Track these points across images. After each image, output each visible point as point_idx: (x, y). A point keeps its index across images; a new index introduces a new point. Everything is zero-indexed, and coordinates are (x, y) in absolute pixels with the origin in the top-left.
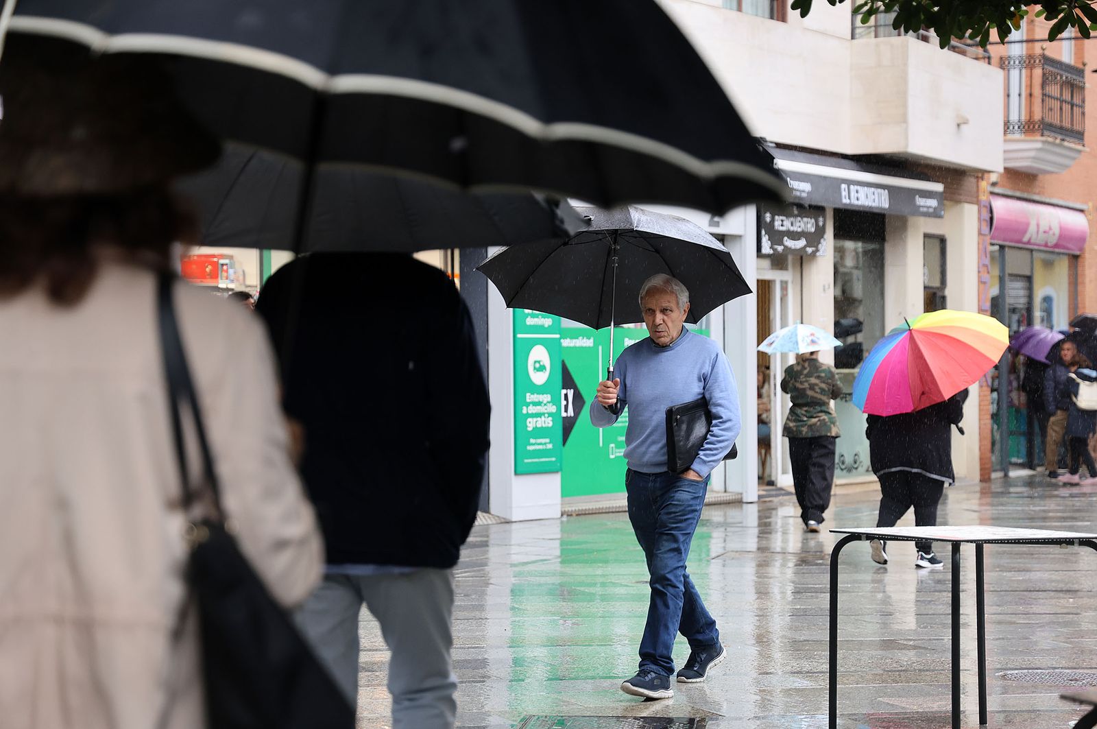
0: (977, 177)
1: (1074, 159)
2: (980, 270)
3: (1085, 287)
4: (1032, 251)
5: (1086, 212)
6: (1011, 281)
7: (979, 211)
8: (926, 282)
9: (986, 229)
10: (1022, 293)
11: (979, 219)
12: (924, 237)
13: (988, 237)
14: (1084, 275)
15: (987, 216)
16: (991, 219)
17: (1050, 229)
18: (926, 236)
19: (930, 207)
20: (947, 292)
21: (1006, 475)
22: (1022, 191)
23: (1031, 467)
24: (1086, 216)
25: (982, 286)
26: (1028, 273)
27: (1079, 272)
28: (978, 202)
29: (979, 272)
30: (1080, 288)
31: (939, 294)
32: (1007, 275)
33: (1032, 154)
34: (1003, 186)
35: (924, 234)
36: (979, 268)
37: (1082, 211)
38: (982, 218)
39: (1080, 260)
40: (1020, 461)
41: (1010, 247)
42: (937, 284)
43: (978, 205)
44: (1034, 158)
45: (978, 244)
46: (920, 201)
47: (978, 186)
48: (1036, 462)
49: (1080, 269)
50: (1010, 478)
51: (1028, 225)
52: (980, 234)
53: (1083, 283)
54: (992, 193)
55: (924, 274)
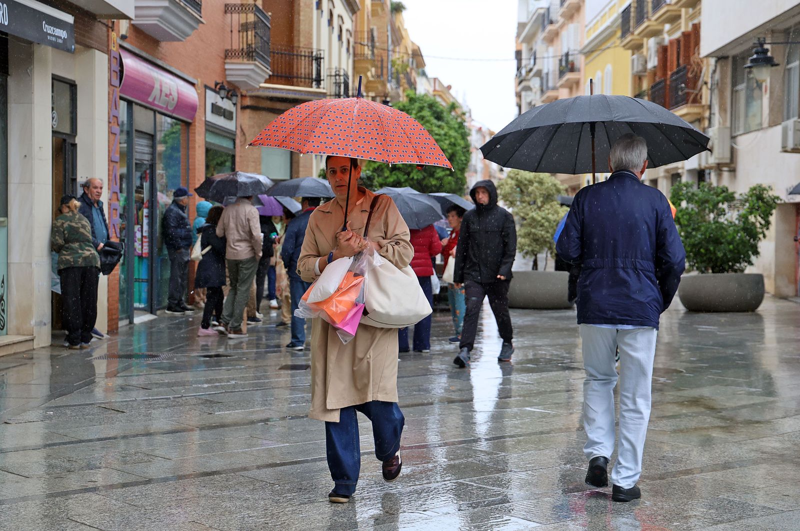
0: (107, 26)
1: (193, 28)
2: (111, 121)
3: (195, 151)
4: (155, 111)
5: (196, 85)
6: (139, 137)
7: (109, 60)
8: (55, 127)
9: (116, 82)
10: (147, 150)
11: (110, 68)
12: (53, 79)
13: (118, 90)
14: (195, 141)
15: (118, 69)
16: (122, 71)
17: (171, 94)
18: (55, 78)
19: (60, 38)
20: (77, 140)
21: (131, 322)
22: (147, 52)
23: (152, 312)
24: (196, 89)
25: (112, 136)
26: (152, 133)
27: (191, 138)
28: (108, 52)
29: (109, 122)
30: (191, 152)
31: (69, 141)
32: (134, 132)
33: (160, 12)
34: (131, 43)
35: (53, 75)
36: (109, 118)
37: (193, 84)
38: (112, 69)
39: (191, 127)
40: (142, 306)
41: (137, 104)
42: (66, 129)
43: (108, 54)
44: (161, 17)
45: (109, 94)
46: (48, 29)
47: (108, 36)
48: (155, 307)
49: (191, 135)
50: (135, 324)
51: (152, 87)
52: (110, 84)
53: (194, 148)
54: (121, 47)
55: (53, 118)
